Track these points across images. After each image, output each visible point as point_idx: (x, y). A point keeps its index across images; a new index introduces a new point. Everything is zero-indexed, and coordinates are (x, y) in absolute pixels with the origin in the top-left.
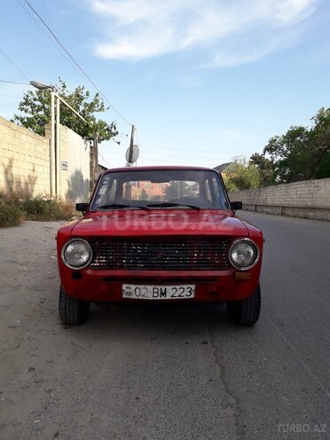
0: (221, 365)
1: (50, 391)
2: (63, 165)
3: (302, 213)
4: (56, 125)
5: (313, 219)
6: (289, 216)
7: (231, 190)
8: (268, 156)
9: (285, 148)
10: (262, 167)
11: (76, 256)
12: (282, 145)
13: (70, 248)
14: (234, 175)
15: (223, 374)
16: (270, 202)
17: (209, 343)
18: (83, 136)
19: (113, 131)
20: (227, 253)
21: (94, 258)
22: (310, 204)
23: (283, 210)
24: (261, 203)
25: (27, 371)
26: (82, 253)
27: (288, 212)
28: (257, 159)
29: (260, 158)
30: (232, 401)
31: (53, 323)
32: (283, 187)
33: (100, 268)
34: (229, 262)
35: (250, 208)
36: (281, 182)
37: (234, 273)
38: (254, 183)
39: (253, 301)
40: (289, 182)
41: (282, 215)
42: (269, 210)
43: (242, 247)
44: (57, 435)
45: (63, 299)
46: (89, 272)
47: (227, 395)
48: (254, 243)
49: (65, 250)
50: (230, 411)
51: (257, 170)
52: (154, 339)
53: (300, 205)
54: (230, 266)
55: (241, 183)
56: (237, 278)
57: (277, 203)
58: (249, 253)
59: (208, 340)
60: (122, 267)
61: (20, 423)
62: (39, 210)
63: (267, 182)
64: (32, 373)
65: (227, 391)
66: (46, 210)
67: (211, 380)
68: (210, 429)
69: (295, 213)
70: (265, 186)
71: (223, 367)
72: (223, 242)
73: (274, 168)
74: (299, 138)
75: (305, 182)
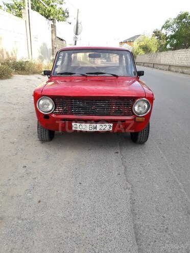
0: (125, 166)
1: (35, 178)
2: (35, 38)
3: (180, 70)
4: (28, 10)
5: (186, 74)
6: (173, 71)
7: (140, 53)
8: (164, 31)
9: (175, 26)
10: (160, 38)
11: (46, 106)
12: (173, 24)
13: (41, 102)
14: (142, 43)
15: (126, 171)
16: (162, 62)
17: (119, 153)
18: (47, 18)
19: (66, 14)
20: (132, 107)
21: (56, 108)
22: (186, 64)
23: (169, 68)
24: (157, 62)
25: (22, 167)
26: (48, 105)
27: (172, 69)
28: (157, 34)
29: (159, 32)
30: (129, 186)
31: (35, 140)
32: (171, 52)
33: (59, 114)
34: (132, 112)
35: (150, 65)
36: (170, 49)
37: (135, 118)
38: (154, 49)
39: (145, 132)
40: (175, 49)
41: (169, 70)
42: (161, 67)
43: (141, 103)
44: (39, 202)
45: (40, 128)
46: (53, 115)
47: (127, 183)
48: (148, 101)
49: (39, 103)
50: (128, 191)
51: (156, 41)
52: (90, 150)
53: (180, 64)
54: (133, 114)
55: (146, 49)
56: (136, 120)
57: (166, 63)
58: (145, 107)
59: (119, 151)
60: (72, 114)
61: (20, 196)
62: (22, 68)
63: (162, 49)
64: (25, 169)
65: (127, 181)
66: (26, 68)
67: (119, 174)
68: (117, 200)
69: (176, 70)
70: (160, 51)
71: (126, 168)
72: (130, 101)
73: (166, 39)
74: (184, 20)
75: (184, 50)
